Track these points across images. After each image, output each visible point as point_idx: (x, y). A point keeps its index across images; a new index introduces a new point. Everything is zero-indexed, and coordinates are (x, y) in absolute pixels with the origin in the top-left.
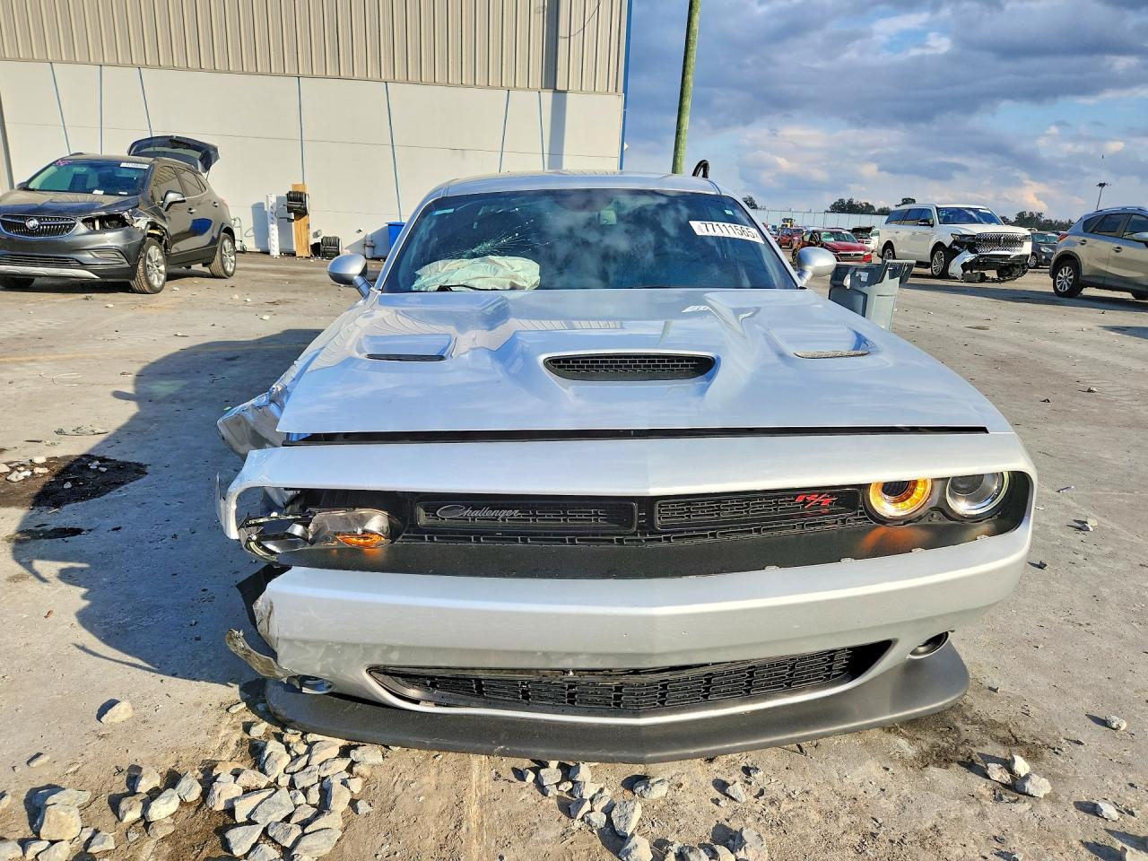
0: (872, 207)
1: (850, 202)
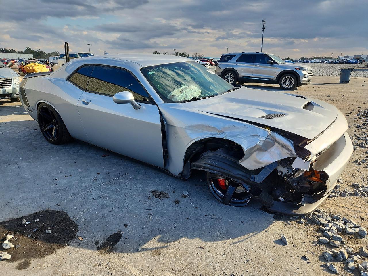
0: (15, 51)
1: (5, 49)
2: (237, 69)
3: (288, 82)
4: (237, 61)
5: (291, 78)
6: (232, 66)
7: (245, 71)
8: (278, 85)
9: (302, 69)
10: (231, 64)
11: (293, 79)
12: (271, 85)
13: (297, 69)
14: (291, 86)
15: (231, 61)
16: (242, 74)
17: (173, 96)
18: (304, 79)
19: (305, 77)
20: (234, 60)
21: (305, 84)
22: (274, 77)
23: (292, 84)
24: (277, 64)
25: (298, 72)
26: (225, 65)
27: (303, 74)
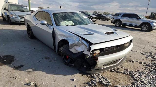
2: (122, 20)
3: (145, 28)
4: (122, 16)
5: (147, 26)
6: (119, 18)
7: (125, 21)
8: (140, 29)
9: (153, 22)
10: (119, 17)
11: (148, 27)
12: (137, 28)
13: (151, 22)
14: (146, 30)
15: (119, 16)
16: (123, 22)
17: (60, 24)
18: (154, 27)
19: (154, 26)
20: (121, 16)
21: (154, 29)
22: (138, 25)
23: (147, 29)
24: (141, 19)
25: (151, 23)
26: (116, 18)
27: (153, 25)
